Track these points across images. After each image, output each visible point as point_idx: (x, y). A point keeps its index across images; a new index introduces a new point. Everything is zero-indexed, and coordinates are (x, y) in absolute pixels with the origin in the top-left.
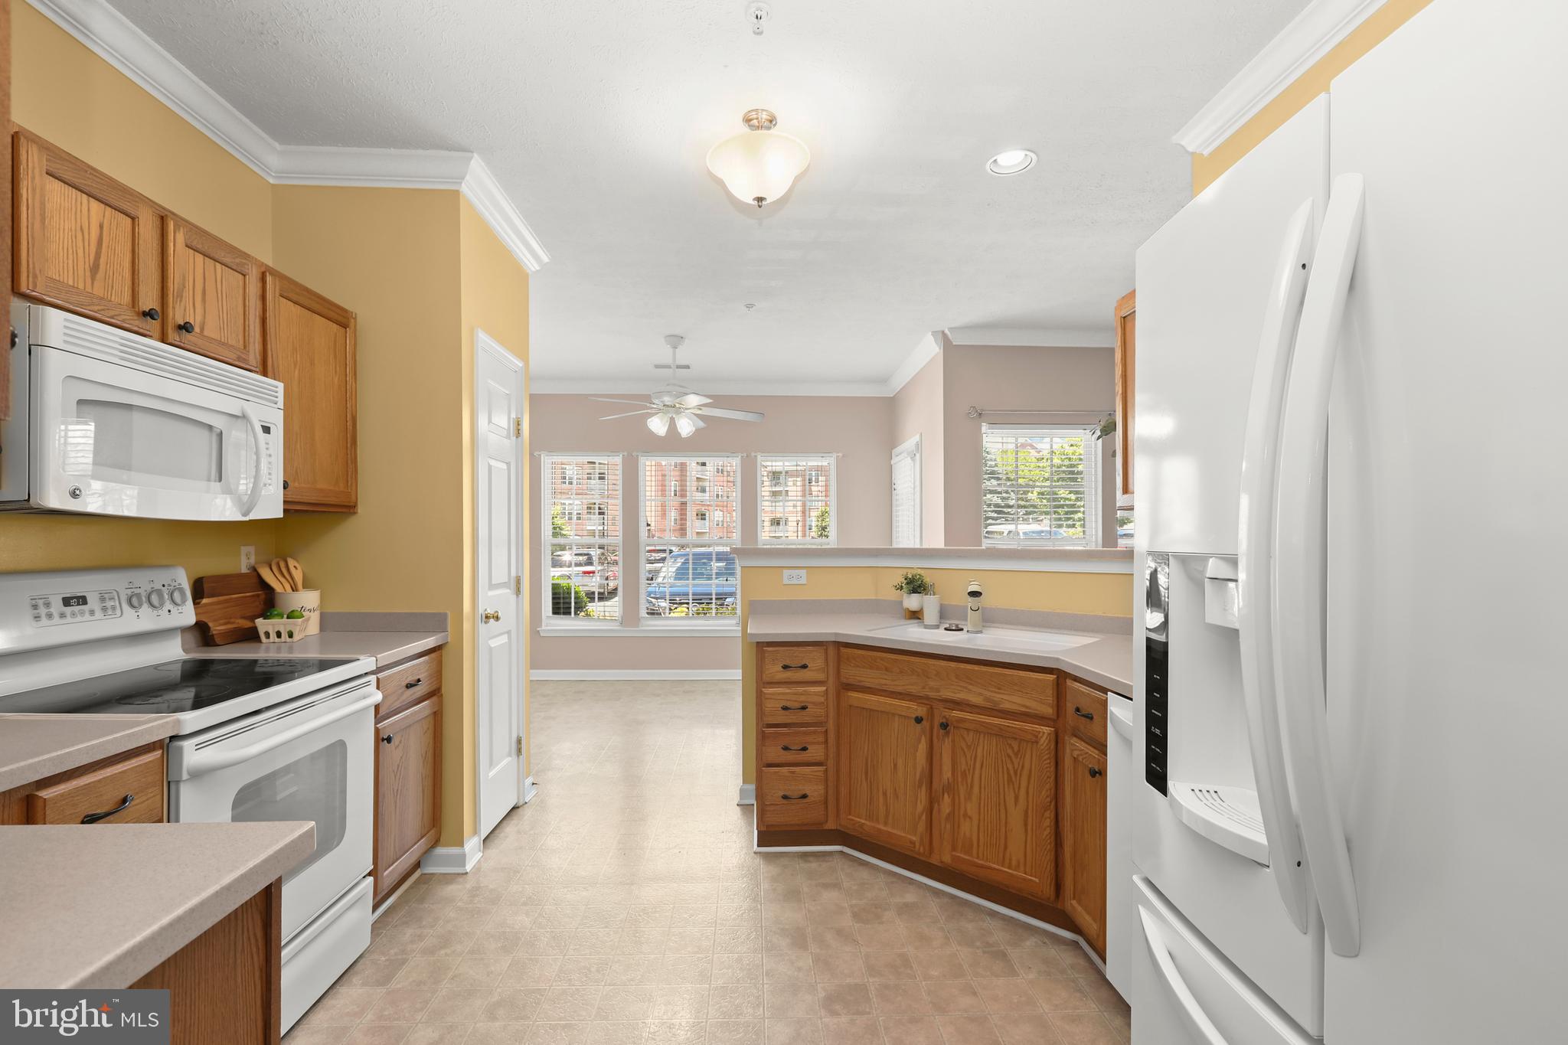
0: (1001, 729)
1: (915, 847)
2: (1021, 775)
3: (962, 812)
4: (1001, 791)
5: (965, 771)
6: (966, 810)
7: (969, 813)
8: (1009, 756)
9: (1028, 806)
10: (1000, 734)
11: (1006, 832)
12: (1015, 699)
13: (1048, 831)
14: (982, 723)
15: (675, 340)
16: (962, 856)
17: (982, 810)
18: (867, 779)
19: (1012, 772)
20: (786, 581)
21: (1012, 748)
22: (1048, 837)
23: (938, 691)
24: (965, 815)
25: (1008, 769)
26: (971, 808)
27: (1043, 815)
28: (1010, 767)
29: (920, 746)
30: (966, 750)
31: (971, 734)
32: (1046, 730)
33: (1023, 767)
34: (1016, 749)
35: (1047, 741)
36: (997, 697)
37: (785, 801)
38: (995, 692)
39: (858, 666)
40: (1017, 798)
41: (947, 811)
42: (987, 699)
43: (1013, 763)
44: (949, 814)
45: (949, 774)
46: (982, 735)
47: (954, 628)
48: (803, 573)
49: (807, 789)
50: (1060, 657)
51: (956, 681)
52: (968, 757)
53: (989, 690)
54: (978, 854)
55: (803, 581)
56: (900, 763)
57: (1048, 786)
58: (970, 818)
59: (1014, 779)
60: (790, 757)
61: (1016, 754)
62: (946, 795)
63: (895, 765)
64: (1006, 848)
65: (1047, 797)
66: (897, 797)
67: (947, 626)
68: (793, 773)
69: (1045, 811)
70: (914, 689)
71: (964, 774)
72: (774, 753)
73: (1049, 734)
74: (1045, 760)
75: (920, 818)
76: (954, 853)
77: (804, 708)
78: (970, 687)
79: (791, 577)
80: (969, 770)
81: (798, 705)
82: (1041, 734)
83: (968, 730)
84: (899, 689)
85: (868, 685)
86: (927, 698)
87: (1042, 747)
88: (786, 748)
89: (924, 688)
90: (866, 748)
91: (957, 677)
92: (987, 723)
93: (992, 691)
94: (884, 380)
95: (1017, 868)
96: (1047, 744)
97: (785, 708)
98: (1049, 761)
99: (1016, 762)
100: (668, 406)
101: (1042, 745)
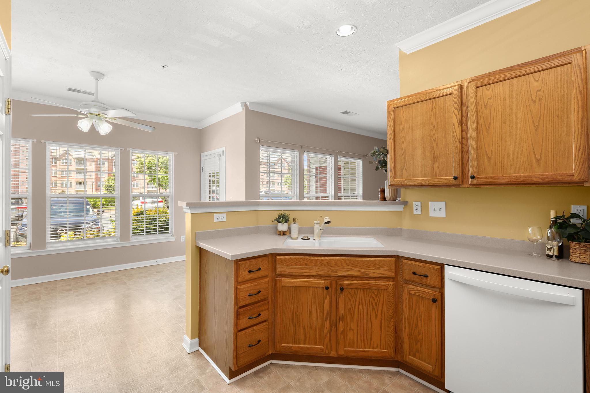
0: (370, 286)
1: (323, 351)
2: (378, 305)
3: (349, 328)
4: (369, 313)
5: (350, 308)
6: (351, 326)
7: (352, 328)
8: (373, 297)
9: (382, 318)
10: (369, 288)
11: (371, 332)
12: (375, 271)
13: (393, 327)
14: (359, 285)
15: (99, 75)
16: (349, 349)
17: (359, 325)
18: (293, 323)
19: (374, 305)
20: (215, 220)
21: (374, 294)
22: (393, 330)
23: (336, 272)
24: (351, 329)
25: (372, 304)
26: (353, 325)
27: (390, 321)
28: (373, 302)
29: (326, 301)
30: (351, 298)
31: (353, 291)
32: (391, 283)
33: (379, 301)
34: (376, 294)
35: (392, 288)
36: (367, 271)
37: (250, 348)
38: (367, 269)
39: (288, 265)
40: (376, 316)
41: (342, 329)
42: (362, 273)
43: (374, 300)
44: (343, 331)
45: (343, 312)
46: (359, 290)
47: (306, 238)
48: (224, 215)
49: (260, 337)
50: (398, 250)
51: (347, 266)
52: (352, 302)
53: (363, 269)
54: (357, 346)
55: (225, 220)
56: (313, 311)
57: (393, 308)
58: (353, 330)
59: (375, 307)
60: (252, 322)
61: (376, 296)
62: (341, 322)
63: (310, 312)
64: (371, 339)
65: (392, 312)
66: (312, 328)
67: (303, 237)
68: (253, 330)
69: (391, 319)
70: (322, 273)
71: (350, 310)
72: (244, 322)
73: (393, 285)
74: (391, 296)
75: (326, 336)
76: (345, 349)
77: (259, 292)
78: (354, 268)
79: (218, 218)
80: (352, 308)
81: (255, 292)
82: (389, 285)
83: (352, 289)
84: (314, 274)
85: (294, 274)
86: (329, 276)
87: (390, 291)
88: (250, 318)
89: (328, 271)
90: (293, 307)
91: (346, 264)
92: (363, 284)
93: (365, 269)
94: (199, 121)
95: (377, 348)
96: (392, 290)
97: (249, 295)
98: (393, 297)
99: (376, 299)
100: (93, 114)
101: (390, 290)
